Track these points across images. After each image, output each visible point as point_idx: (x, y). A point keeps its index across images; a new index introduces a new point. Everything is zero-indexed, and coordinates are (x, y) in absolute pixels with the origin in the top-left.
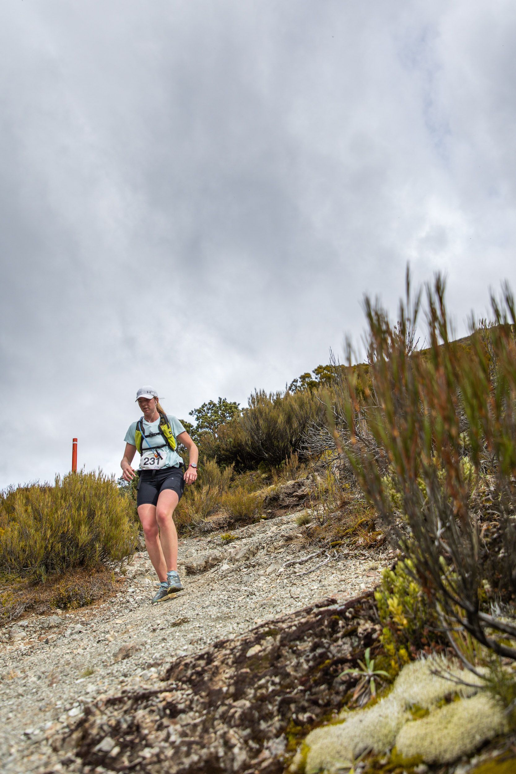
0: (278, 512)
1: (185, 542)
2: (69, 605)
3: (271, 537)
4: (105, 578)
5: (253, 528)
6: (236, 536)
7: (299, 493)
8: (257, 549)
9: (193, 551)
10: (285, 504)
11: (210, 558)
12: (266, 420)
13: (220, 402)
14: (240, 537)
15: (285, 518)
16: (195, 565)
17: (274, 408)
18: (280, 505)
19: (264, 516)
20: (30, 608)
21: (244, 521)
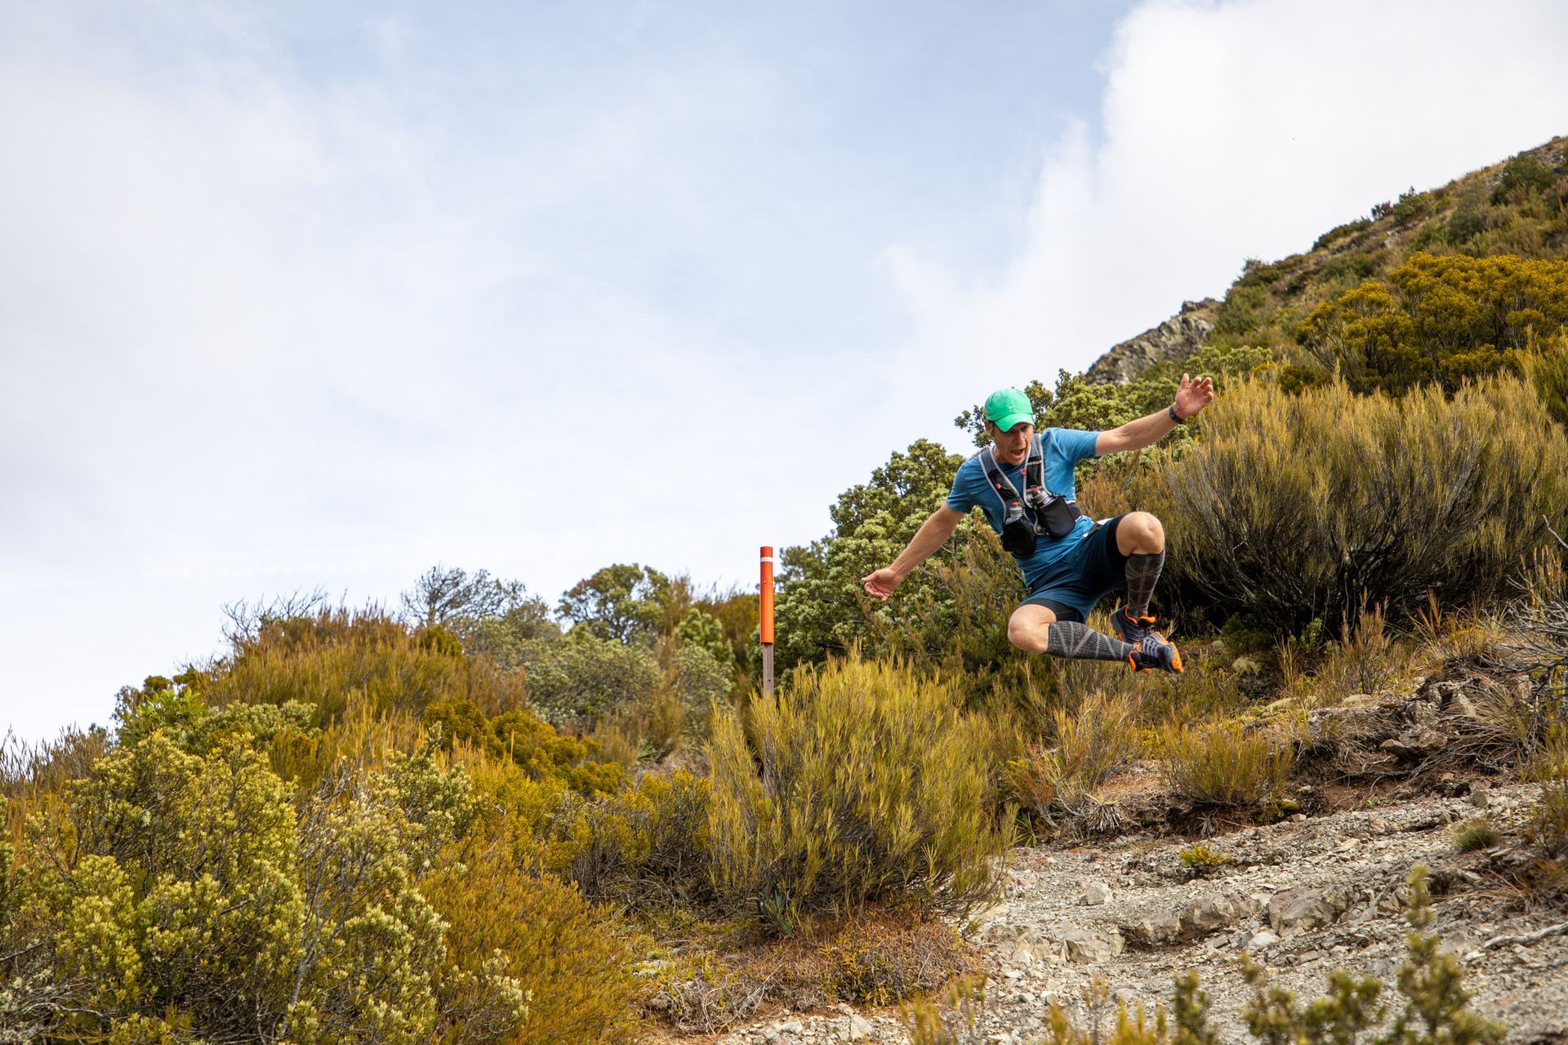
0: (1332, 794)
1: (1051, 860)
2: (868, 997)
3: (1385, 873)
4: (943, 940)
5: (1273, 839)
6: (1225, 856)
7: (1404, 742)
8: (1349, 900)
9: (1105, 888)
10: (1352, 771)
11: (1197, 912)
12: (1265, 488)
14: (1240, 859)
15: (1380, 818)
16: (1150, 928)
17: (1294, 450)
18: (1340, 773)
19: (1289, 801)
20: (774, 994)
21: (1225, 810)
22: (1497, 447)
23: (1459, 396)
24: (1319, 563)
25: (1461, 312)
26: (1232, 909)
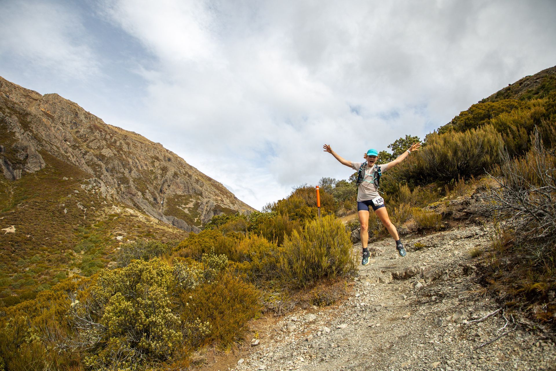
0: (451, 223)
2: (320, 304)
3: (452, 264)
4: (341, 286)
6: (425, 244)
7: (468, 210)
8: (442, 272)
10: (456, 217)
11: (408, 271)
12: (439, 154)
13: (407, 138)
14: (428, 245)
16: (398, 273)
17: (444, 145)
18: (454, 218)
19: (442, 226)
20: (298, 304)
21: (429, 229)
22: (486, 140)
23: (477, 130)
24: (451, 168)
25: (481, 114)
26: (416, 270)
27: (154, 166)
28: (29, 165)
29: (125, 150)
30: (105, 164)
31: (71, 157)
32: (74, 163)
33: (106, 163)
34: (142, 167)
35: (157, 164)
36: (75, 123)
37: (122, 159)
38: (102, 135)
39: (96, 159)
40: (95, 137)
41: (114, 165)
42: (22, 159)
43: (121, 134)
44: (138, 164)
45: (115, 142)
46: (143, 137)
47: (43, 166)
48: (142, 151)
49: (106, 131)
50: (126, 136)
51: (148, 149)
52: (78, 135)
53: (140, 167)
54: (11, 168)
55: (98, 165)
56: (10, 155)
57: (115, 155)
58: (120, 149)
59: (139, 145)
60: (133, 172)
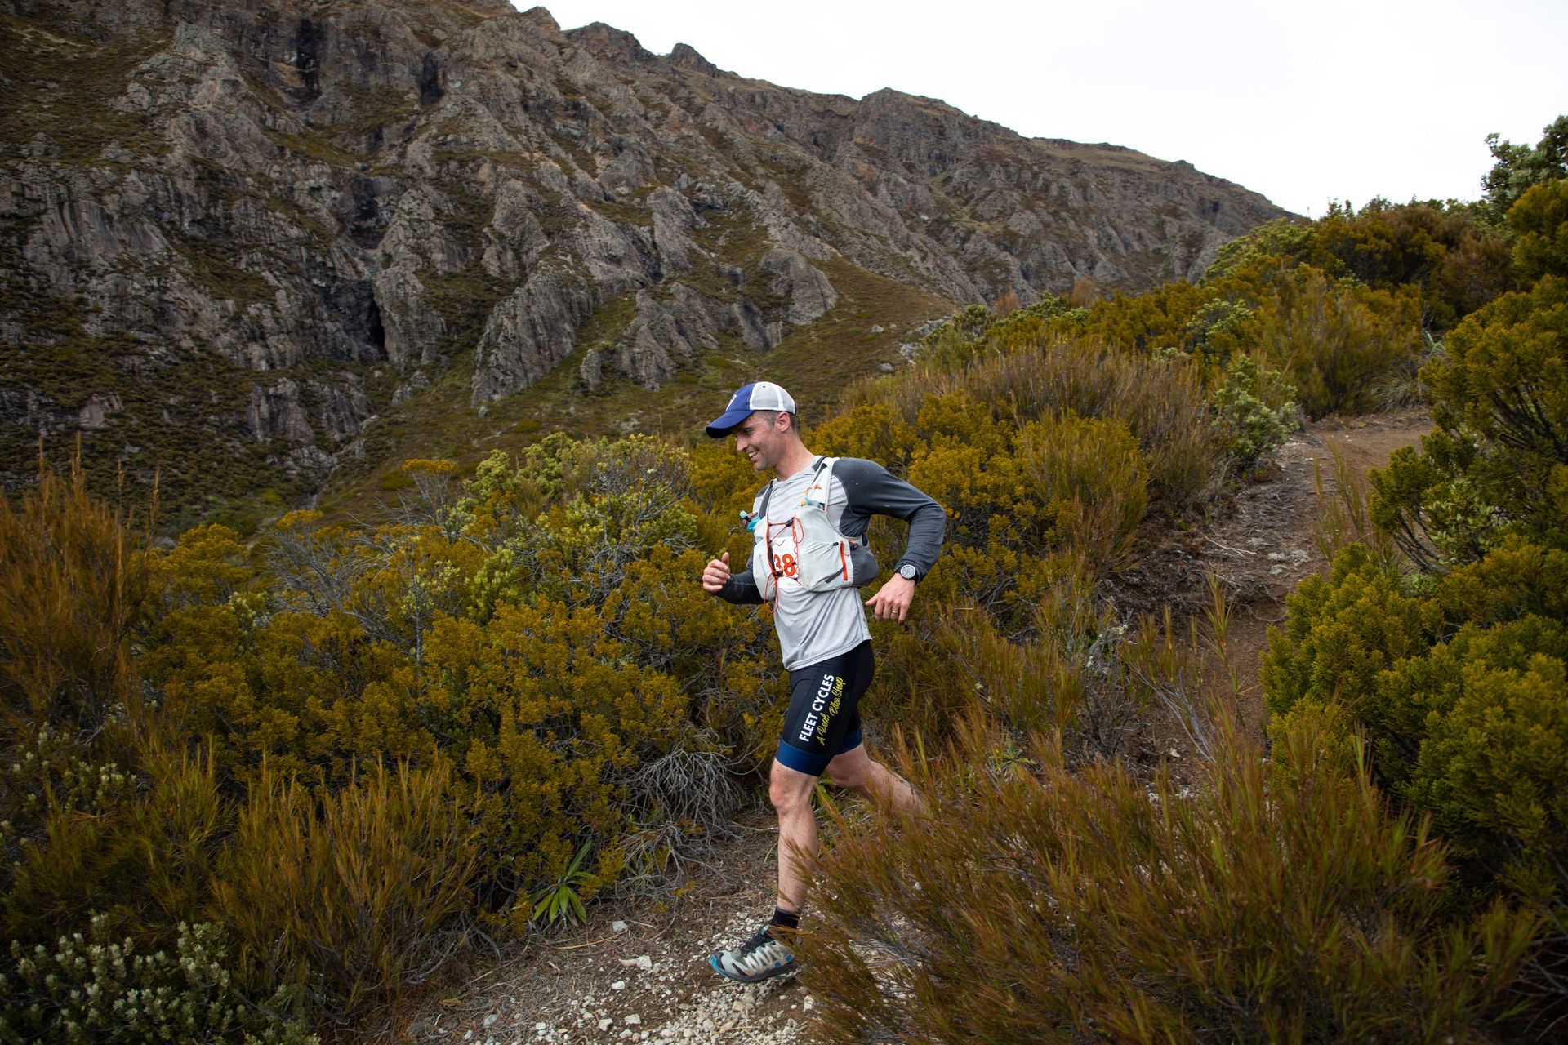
27: (1163, 238)
28: (797, 306)
29: (1076, 205)
30: (1017, 256)
31: (917, 258)
32: (925, 273)
33: (1022, 255)
34: (1127, 245)
35: (1172, 227)
36: (941, 158)
37: (1066, 234)
38: (1009, 176)
39: (992, 248)
40: (991, 184)
41: (1042, 255)
42: (781, 293)
43: (1063, 160)
44: (1116, 240)
45: (1046, 188)
46: (1134, 152)
47: (831, 301)
48: (1125, 198)
49: (1021, 161)
50: (1076, 162)
51: (1148, 185)
52: (949, 187)
53: (1121, 249)
54: (759, 320)
55: (997, 265)
56: (755, 288)
57: (1046, 225)
58: (1062, 202)
59: (1117, 179)
60: (1099, 265)
